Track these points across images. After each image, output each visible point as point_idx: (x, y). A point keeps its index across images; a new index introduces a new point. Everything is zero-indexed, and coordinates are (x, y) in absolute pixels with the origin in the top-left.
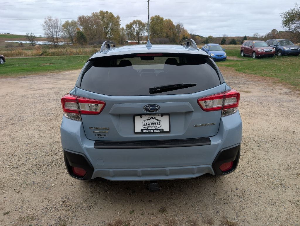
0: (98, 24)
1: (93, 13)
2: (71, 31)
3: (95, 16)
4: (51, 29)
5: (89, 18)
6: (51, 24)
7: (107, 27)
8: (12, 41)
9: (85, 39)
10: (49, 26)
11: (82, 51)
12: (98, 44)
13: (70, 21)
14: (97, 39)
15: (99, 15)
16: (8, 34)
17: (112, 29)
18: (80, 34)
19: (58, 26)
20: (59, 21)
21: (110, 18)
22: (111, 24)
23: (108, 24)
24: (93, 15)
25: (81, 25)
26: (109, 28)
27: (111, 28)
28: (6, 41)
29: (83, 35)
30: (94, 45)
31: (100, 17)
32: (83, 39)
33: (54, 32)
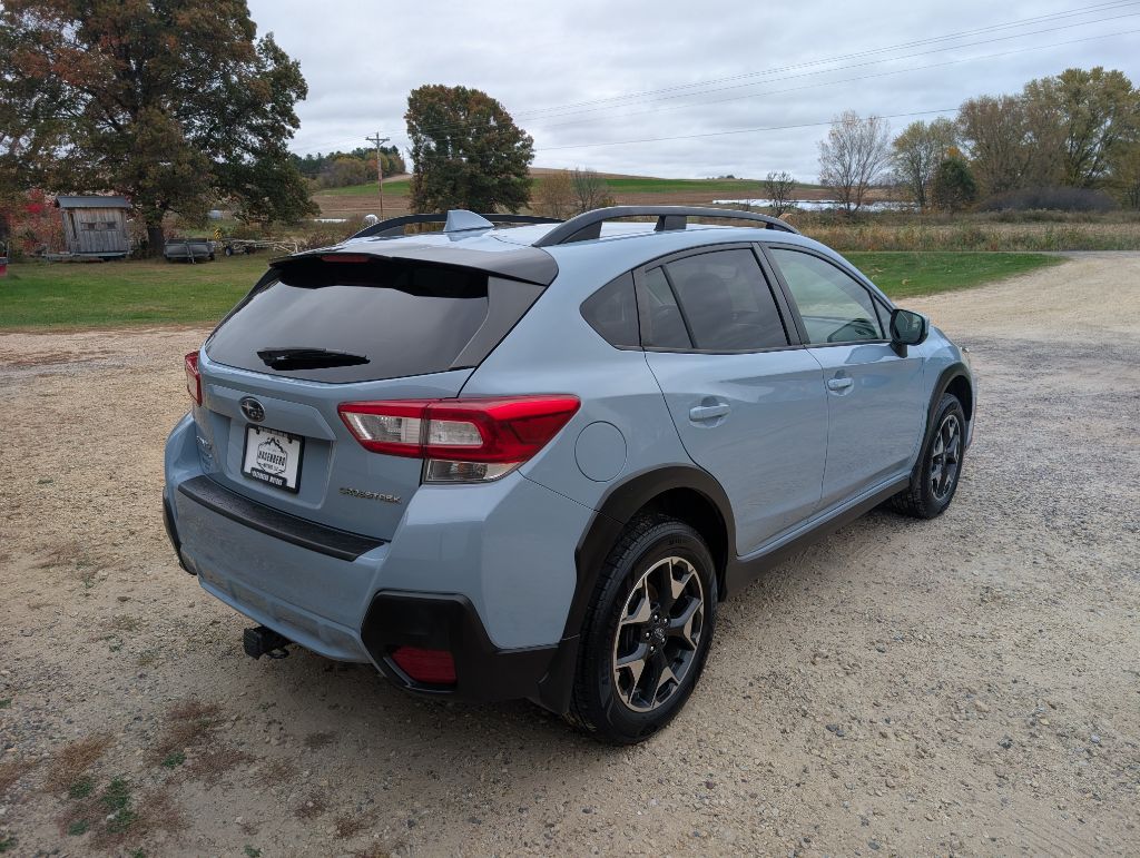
0: (1043, 125)
1: (1034, 82)
2: (924, 161)
3: (1038, 93)
4: (847, 155)
5: (1010, 103)
6: (852, 138)
7: (1085, 137)
8: (731, 201)
9: (971, 188)
10: (842, 147)
11: (917, 235)
12: (1021, 209)
13: (928, 121)
14: (1028, 189)
15: (1060, 90)
16: (729, 177)
17: (1108, 142)
18: (953, 171)
19: (876, 144)
20: (883, 127)
21: (1109, 95)
22: (1109, 123)
23: (1094, 121)
24: (1031, 92)
25: (969, 135)
26: (1095, 140)
27: (1105, 136)
28: (715, 202)
29: (962, 173)
30: (1005, 211)
31: (1062, 97)
32: (959, 189)
33: (854, 167)
